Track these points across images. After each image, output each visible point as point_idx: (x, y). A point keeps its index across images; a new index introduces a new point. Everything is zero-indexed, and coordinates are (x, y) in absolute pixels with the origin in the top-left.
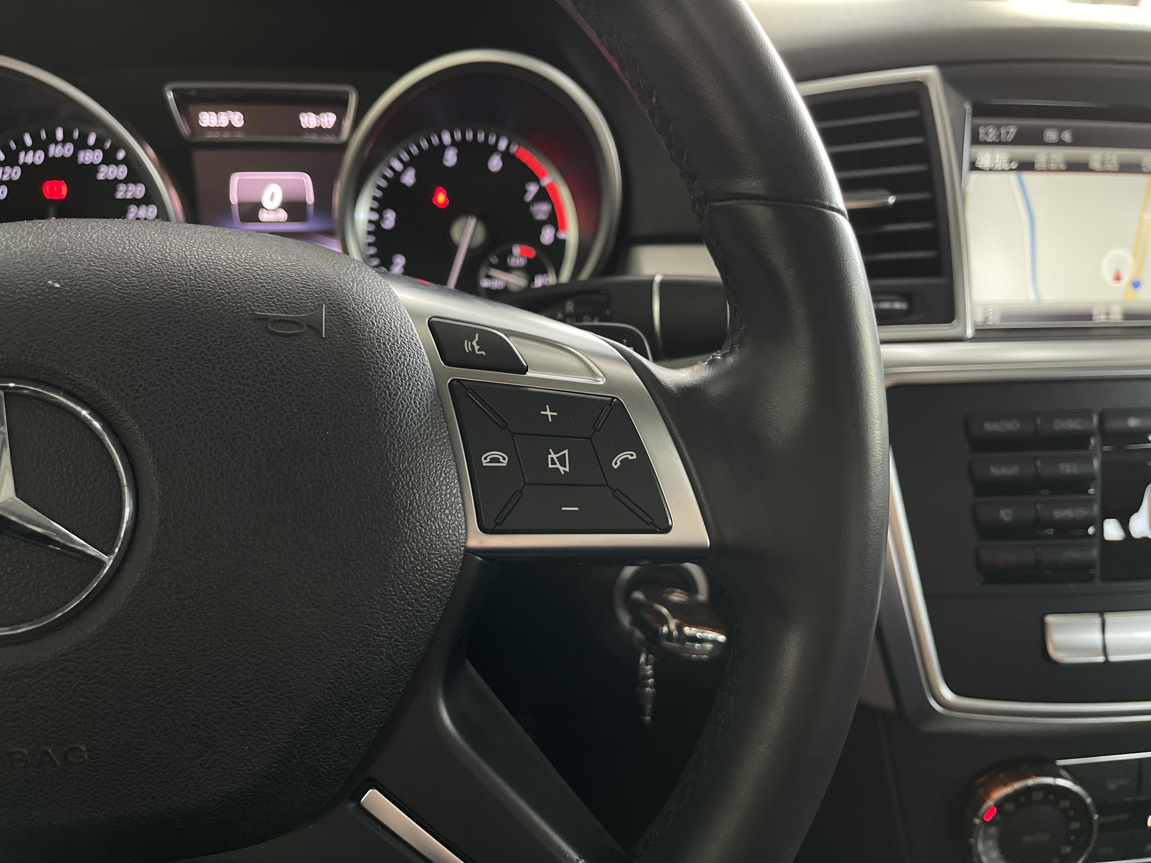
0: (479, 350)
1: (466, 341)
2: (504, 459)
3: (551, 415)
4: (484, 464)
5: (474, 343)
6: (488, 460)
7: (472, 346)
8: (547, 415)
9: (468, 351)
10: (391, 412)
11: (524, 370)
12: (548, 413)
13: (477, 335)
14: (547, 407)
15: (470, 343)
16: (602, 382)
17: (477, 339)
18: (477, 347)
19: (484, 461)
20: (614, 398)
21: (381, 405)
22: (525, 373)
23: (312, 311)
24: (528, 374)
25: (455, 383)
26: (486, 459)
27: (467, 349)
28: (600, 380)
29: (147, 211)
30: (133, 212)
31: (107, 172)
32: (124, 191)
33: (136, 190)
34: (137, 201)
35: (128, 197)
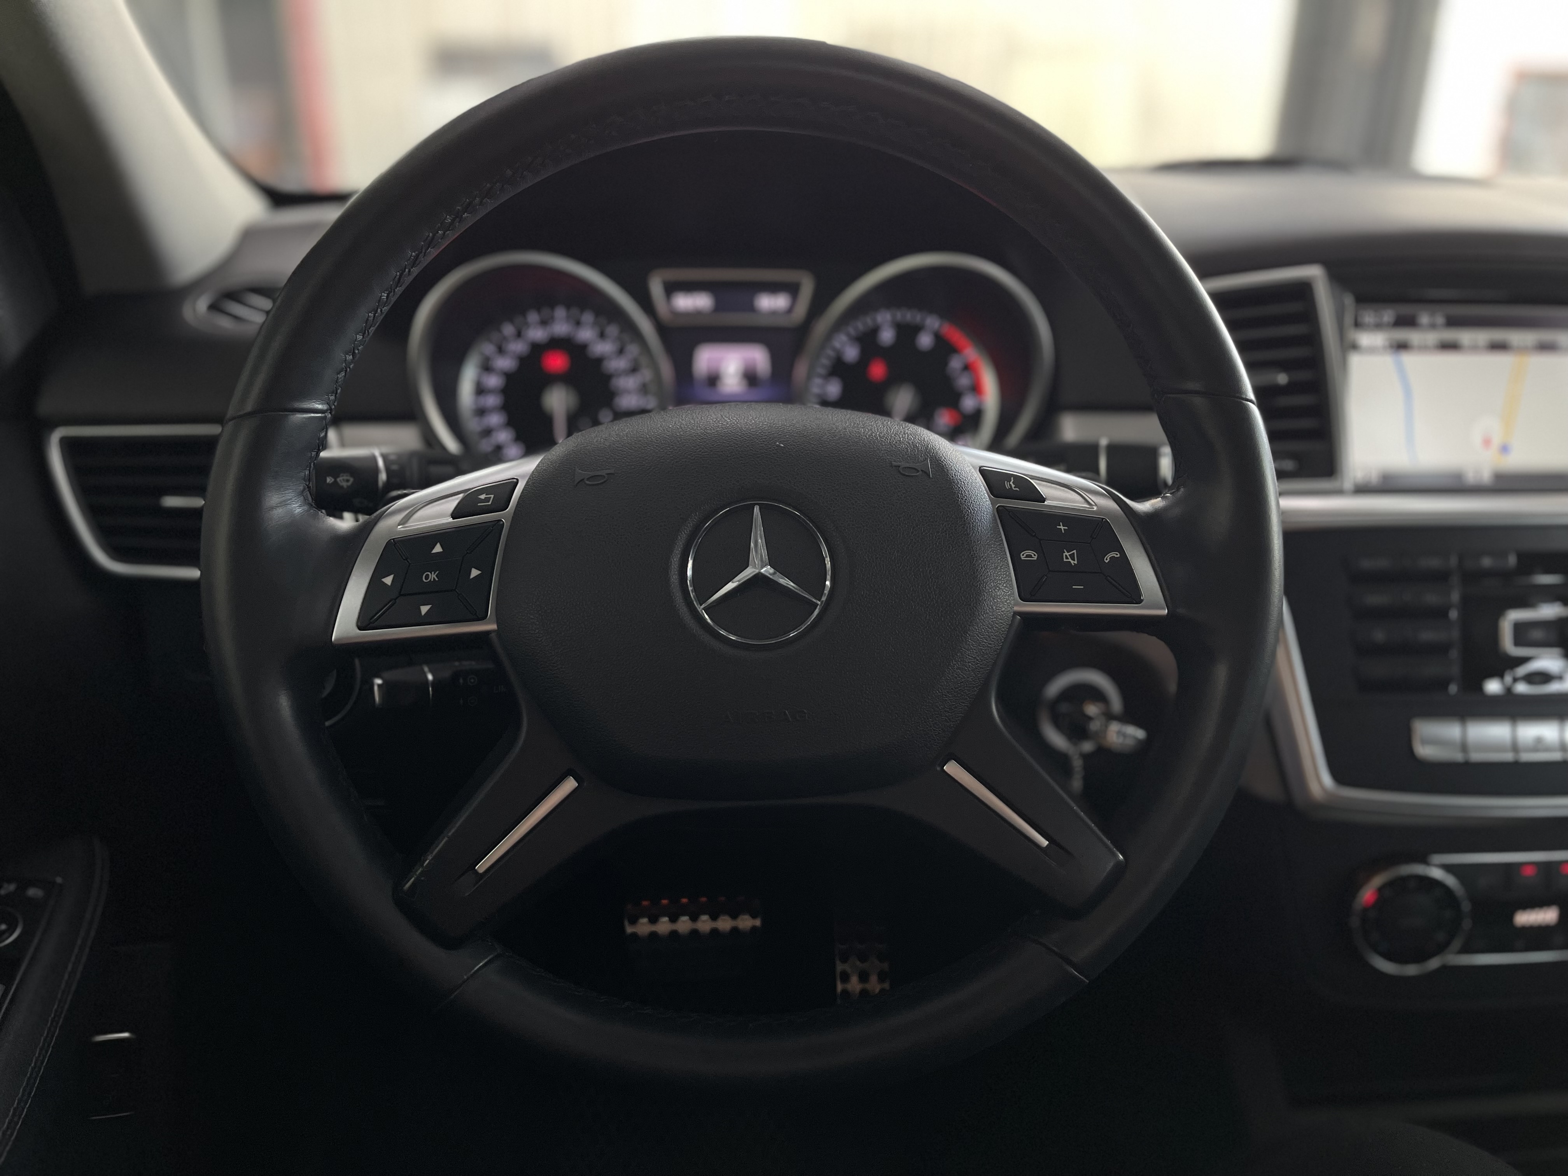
0: (1015, 487)
1: (1006, 482)
2: (1035, 555)
3: (1064, 529)
4: (1023, 559)
5: (1011, 483)
6: (1025, 556)
7: (1010, 485)
8: (1061, 529)
9: (1008, 488)
10: (972, 523)
11: (1043, 500)
12: (1062, 527)
13: (1012, 478)
14: (1061, 523)
15: (1008, 483)
16: (1095, 508)
17: (1012, 481)
18: (1013, 486)
19: (1022, 557)
20: (1103, 519)
21: (967, 519)
22: (1044, 502)
23: (922, 462)
24: (1046, 503)
25: (1000, 508)
26: (1023, 555)
27: (1007, 487)
28: (1094, 507)
29: (625, 382)
30: (615, 382)
31: (598, 348)
32: (612, 365)
33: (619, 363)
34: (620, 373)
35: (612, 369)
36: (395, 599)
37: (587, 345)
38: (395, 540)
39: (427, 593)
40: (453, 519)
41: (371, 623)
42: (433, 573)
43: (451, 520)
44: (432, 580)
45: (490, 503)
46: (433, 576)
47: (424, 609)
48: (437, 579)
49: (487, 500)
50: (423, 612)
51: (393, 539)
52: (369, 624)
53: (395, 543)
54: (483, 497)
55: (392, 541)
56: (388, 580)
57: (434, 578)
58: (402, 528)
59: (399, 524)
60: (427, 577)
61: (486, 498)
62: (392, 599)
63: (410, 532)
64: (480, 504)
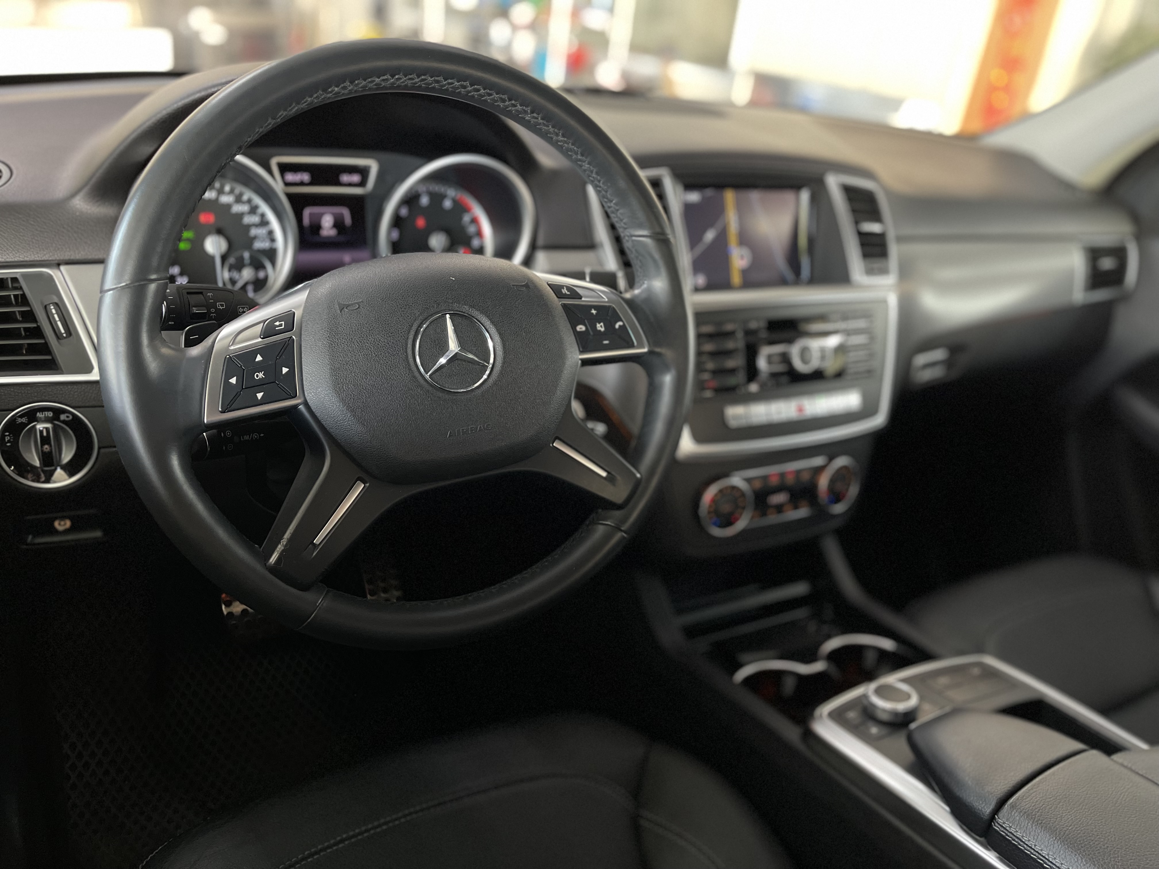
2: (584, 328)
3: (594, 312)
11: (581, 298)
13: (566, 288)
14: (592, 310)
15: (564, 290)
18: (566, 292)
19: (577, 329)
20: (611, 305)
25: (564, 305)
28: (605, 300)
29: (261, 232)
30: (254, 232)
31: (237, 208)
32: (248, 220)
33: (255, 219)
34: (257, 226)
35: (251, 223)
36: (240, 392)
37: (228, 206)
38: (230, 355)
39: (260, 385)
40: (262, 338)
41: (228, 407)
42: (260, 373)
43: (260, 340)
44: (261, 377)
45: (283, 327)
46: (261, 375)
47: (260, 395)
48: (264, 377)
49: (281, 325)
50: (259, 398)
51: (228, 355)
52: (227, 409)
53: (231, 358)
54: (277, 323)
56: (233, 381)
57: (262, 376)
58: (232, 348)
59: (229, 346)
60: (257, 376)
61: (280, 324)
62: (238, 392)
63: (238, 349)
64: (277, 328)
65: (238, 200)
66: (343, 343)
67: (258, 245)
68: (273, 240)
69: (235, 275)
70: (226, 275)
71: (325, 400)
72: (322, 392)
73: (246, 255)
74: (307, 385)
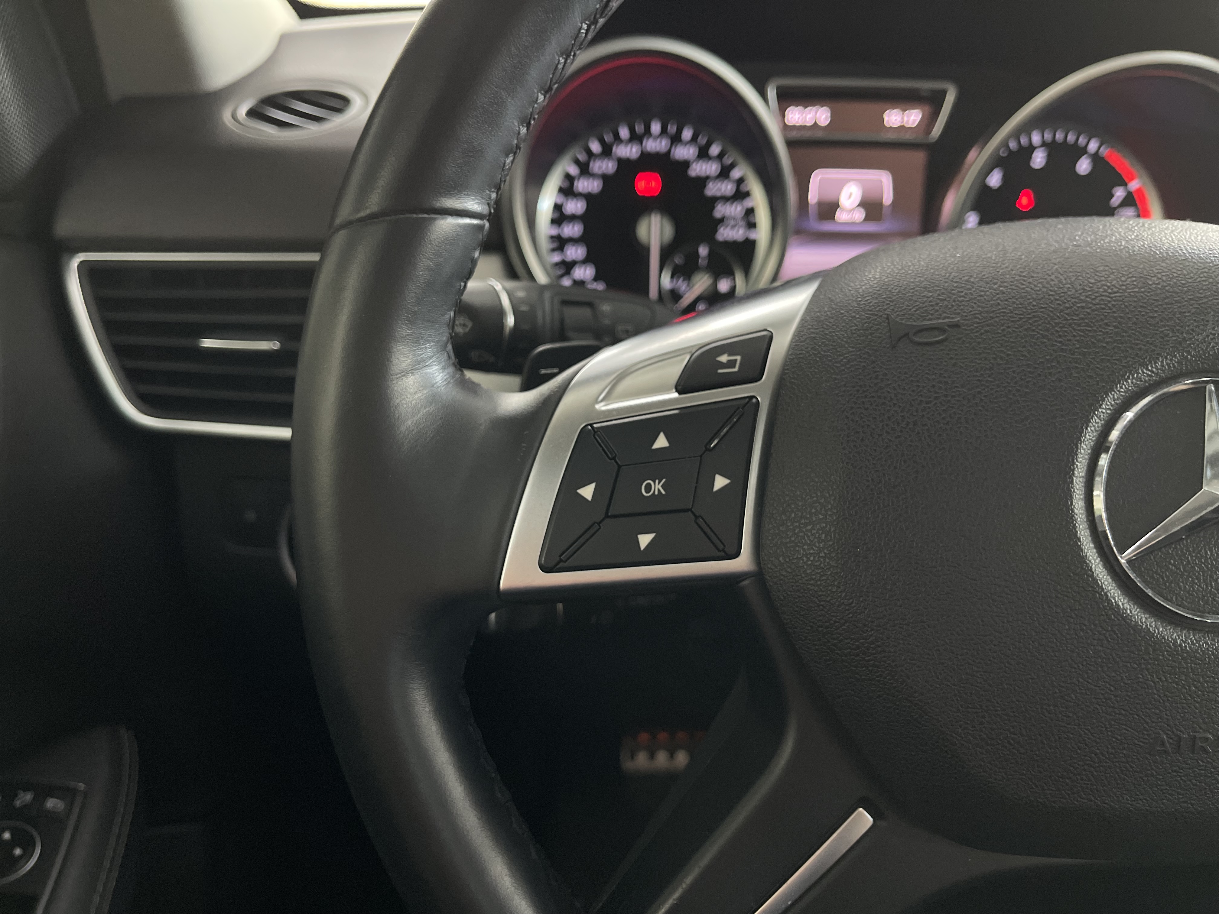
29: (735, 210)
30: (720, 210)
31: (699, 169)
32: (713, 189)
33: (727, 188)
34: (726, 199)
35: (718, 194)
36: (599, 524)
37: (686, 164)
38: (595, 426)
39: (649, 514)
40: (680, 393)
41: (561, 561)
42: (657, 481)
43: (676, 395)
44: (656, 493)
45: (736, 369)
46: (657, 487)
47: (645, 540)
48: (663, 492)
49: (731, 364)
50: (643, 546)
51: (591, 425)
52: (558, 563)
53: (595, 432)
54: (724, 358)
55: (590, 427)
56: (587, 492)
57: (659, 490)
58: (601, 407)
59: (596, 402)
60: (648, 488)
61: (729, 361)
62: (595, 523)
63: (614, 413)
64: (720, 371)
65: (703, 154)
66: (887, 433)
67: (725, 234)
68: (752, 225)
69: (681, 285)
70: (666, 281)
71: (812, 582)
72: (808, 559)
73: (703, 251)
74: (772, 531)
